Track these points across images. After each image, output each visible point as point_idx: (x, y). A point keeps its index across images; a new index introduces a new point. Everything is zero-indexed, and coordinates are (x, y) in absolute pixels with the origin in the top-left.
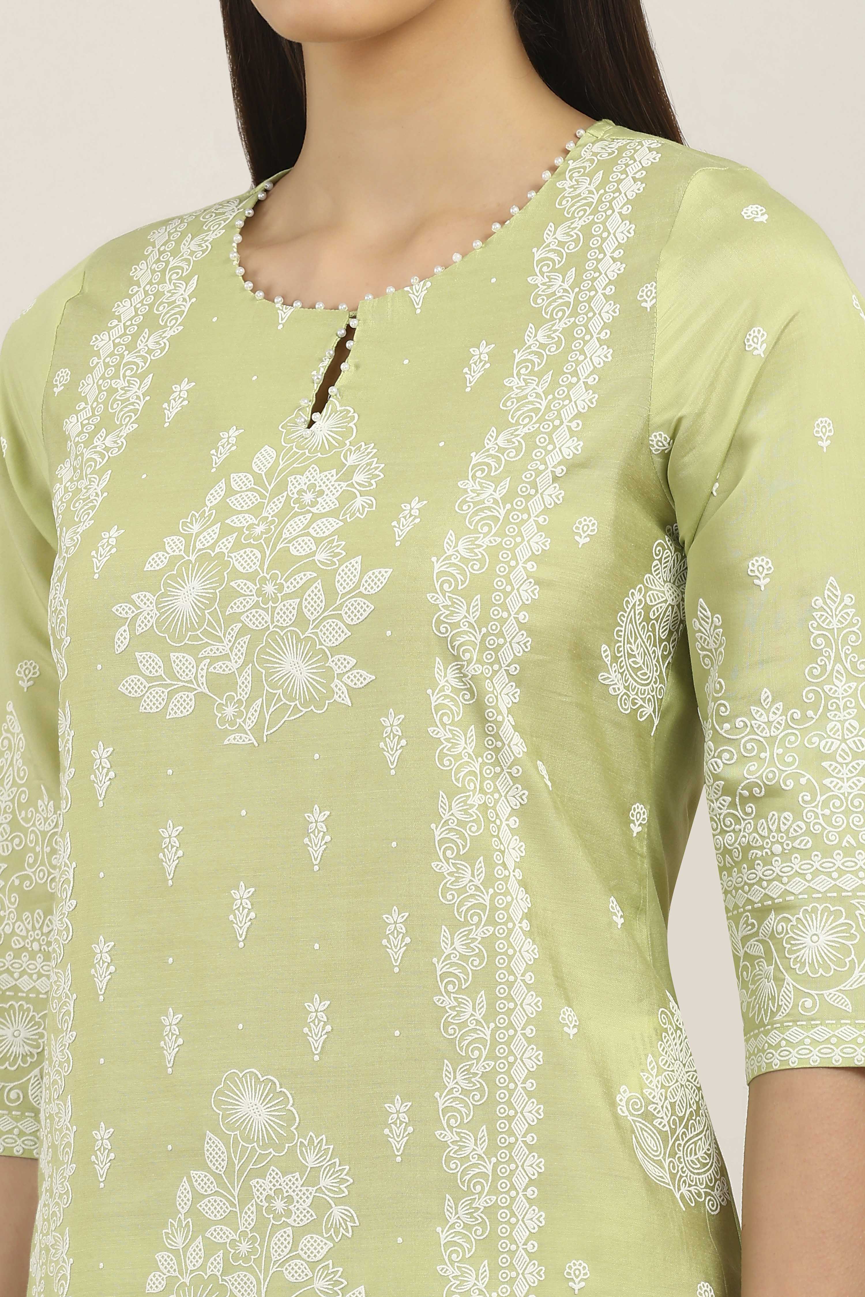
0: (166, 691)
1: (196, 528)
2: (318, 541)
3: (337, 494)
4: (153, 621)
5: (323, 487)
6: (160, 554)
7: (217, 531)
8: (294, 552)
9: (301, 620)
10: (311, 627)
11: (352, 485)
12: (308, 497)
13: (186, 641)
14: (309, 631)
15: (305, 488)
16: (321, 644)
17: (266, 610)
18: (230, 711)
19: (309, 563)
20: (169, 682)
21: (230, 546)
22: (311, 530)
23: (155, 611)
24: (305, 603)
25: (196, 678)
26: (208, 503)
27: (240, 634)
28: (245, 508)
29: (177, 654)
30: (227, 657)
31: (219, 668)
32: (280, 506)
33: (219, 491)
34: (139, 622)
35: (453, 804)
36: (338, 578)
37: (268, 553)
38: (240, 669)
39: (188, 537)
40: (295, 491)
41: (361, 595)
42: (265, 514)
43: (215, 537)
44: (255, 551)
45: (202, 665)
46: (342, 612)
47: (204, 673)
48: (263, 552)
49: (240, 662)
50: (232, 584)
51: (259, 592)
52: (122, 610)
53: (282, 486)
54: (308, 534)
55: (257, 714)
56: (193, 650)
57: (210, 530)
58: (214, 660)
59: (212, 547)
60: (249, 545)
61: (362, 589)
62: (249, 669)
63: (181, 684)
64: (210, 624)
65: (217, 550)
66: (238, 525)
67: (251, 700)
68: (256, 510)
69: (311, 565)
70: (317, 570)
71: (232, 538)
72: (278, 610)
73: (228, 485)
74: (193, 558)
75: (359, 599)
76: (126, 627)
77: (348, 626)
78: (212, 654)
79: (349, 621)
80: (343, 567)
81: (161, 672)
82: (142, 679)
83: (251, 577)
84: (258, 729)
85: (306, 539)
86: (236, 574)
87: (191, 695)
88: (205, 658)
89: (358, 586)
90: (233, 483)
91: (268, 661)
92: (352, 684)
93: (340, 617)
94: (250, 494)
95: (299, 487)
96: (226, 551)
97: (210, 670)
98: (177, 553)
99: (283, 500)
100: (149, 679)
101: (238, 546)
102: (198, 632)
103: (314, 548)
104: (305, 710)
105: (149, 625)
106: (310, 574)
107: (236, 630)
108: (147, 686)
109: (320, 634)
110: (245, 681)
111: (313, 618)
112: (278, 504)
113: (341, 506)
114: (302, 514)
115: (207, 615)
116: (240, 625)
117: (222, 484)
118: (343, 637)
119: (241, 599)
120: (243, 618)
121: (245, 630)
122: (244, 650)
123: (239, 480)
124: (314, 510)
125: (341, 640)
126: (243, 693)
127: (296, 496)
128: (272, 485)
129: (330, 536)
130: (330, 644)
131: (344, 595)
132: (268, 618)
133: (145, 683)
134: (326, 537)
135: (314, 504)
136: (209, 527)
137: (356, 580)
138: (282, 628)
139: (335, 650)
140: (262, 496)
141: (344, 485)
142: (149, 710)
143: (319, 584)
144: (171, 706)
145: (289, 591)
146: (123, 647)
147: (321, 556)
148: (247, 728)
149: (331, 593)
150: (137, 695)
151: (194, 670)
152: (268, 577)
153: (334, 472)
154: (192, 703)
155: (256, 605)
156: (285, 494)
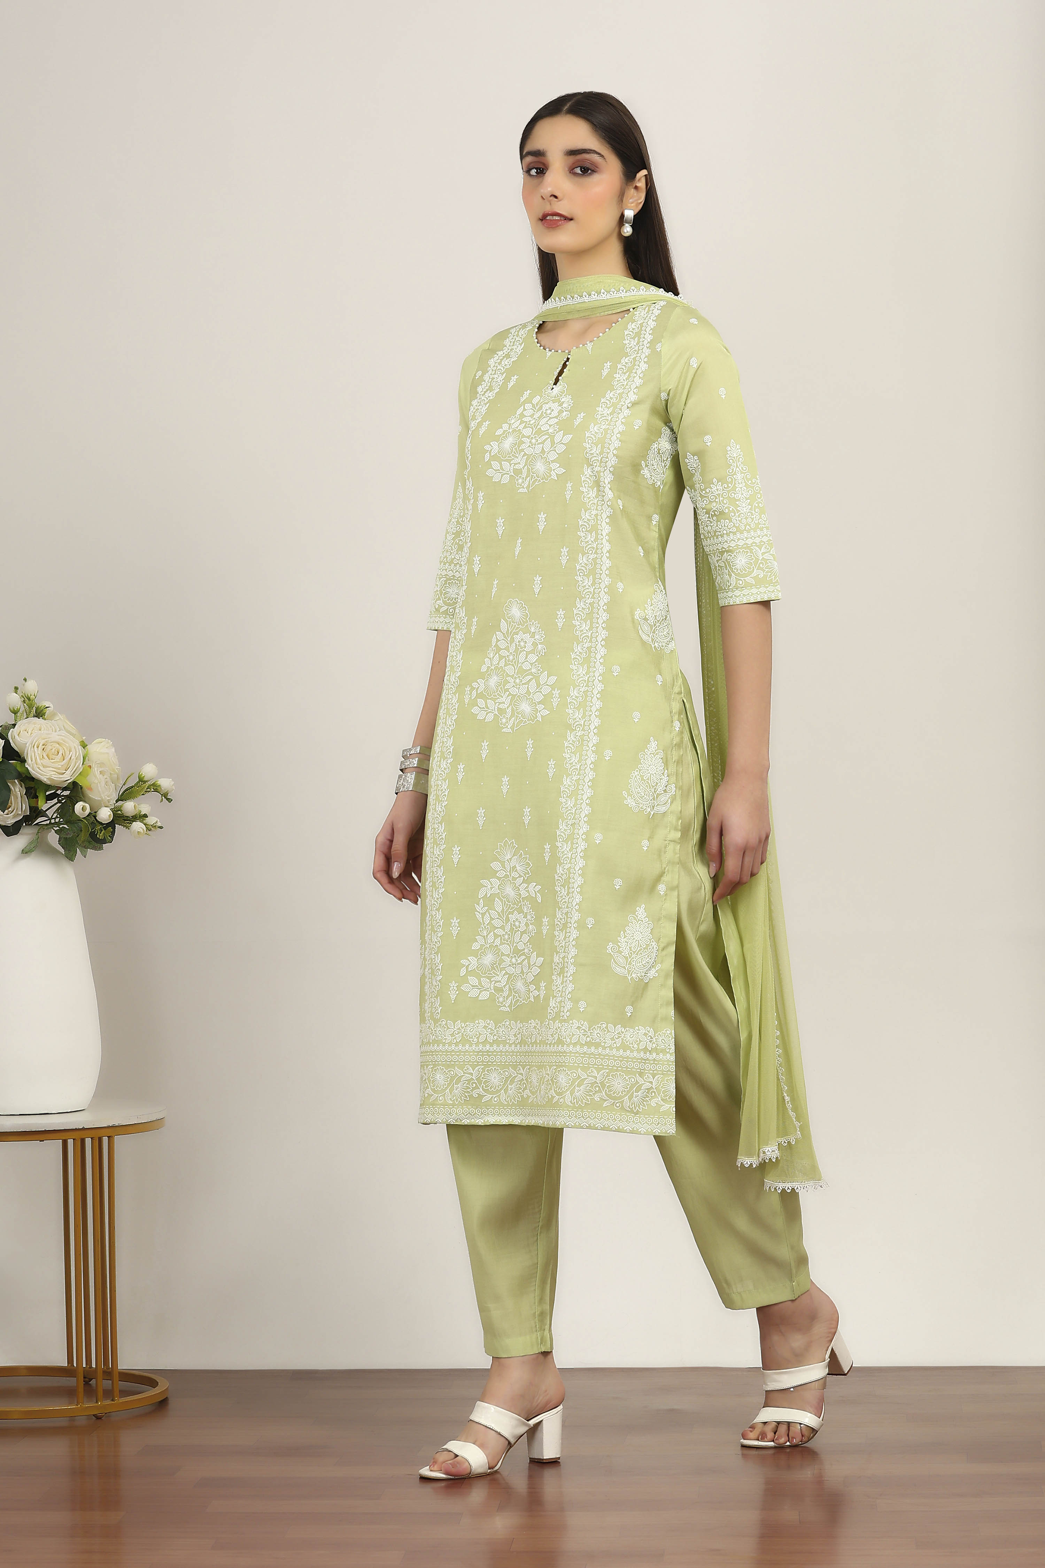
0: (502, 474)
1: (513, 421)
2: (550, 426)
3: (558, 411)
4: (497, 451)
5: (554, 408)
6: (501, 429)
7: (519, 422)
8: (543, 429)
9: (543, 451)
10: (546, 453)
11: (562, 408)
12: (549, 412)
13: (506, 458)
14: (546, 455)
15: (548, 408)
16: (548, 459)
17: (532, 448)
18: (520, 481)
19: (546, 432)
20: (501, 471)
21: (522, 427)
22: (548, 422)
23: (498, 448)
24: (544, 446)
25: (510, 470)
26: (518, 413)
27: (523, 456)
28: (529, 415)
29: (504, 462)
30: (519, 463)
31: (517, 467)
32: (540, 414)
33: (521, 409)
34: (492, 452)
35: (586, 514)
36: (555, 438)
37: (534, 429)
38: (523, 468)
39: (510, 424)
41: (562, 443)
42: (535, 417)
43: (519, 424)
44: (530, 429)
45: (512, 466)
46: (556, 449)
47: (512, 468)
48: (533, 429)
49: (523, 465)
50: (522, 439)
51: (530, 442)
52: (487, 447)
53: (541, 408)
54: (547, 424)
55: (528, 482)
56: (509, 461)
58: (515, 464)
59: (517, 428)
60: (529, 427)
61: (563, 441)
62: (526, 467)
63: (506, 472)
64: (514, 452)
65: (519, 428)
66: (526, 420)
67: (527, 477)
68: (532, 416)
69: (548, 434)
70: (550, 435)
71: (523, 425)
72: (536, 448)
73: (524, 408)
74: (511, 431)
75: (561, 445)
76: (488, 453)
77: (557, 453)
78: (515, 462)
80: (558, 434)
81: (499, 468)
82: (493, 470)
83: (529, 437)
84: (528, 486)
85: (546, 425)
86: (524, 436)
87: (508, 476)
88: (513, 463)
89: (561, 441)
90: (526, 407)
91: (532, 465)
92: (558, 473)
93: (555, 451)
94: (530, 411)
95: (546, 408)
96: (521, 429)
97: (514, 467)
98: (506, 429)
99: (541, 412)
100: (495, 470)
101: (525, 427)
102: (510, 455)
103: (549, 428)
104: (542, 481)
105: (496, 453)
106: (547, 436)
107: (522, 454)
108: (495, 473)
109: (549, 456)
110: (525, 471)
111: (547, 451)
113: (559, 415)
114: (546, 417)
115: (514, 449)
116: (524, 453)
117: (522, 407)
118: (556, 457)
119: (524, 444)
120: (525, 450)
121: (525, 454)
122: (524, 461)
123: (528, 406)
124: (550, 416)
126: (524, 476)
127: (545, 411)
128: (538, 408)
129: (555, 424)
130: (551, 459)
131: (557, 443)
132: (533, 451)
135: (550, 414)
136: (517, 421)
137: (561, 438)
138: (537, 454)
139: (553, 461)
140: (534, 411)
141: (560, 408)
142: (495, 481)
143: (549, 440)
144: (503, 479)
145: (540, 442)
146: (487, 460)
147: (551, 431)
148: (525, 487)
149: (553, 443)
150: (492, 475)
151: (509, 468)
152: (534, 437)
153: (557, 403)
154: (509, 478)
155: (529, 446)
156: (542, 410)
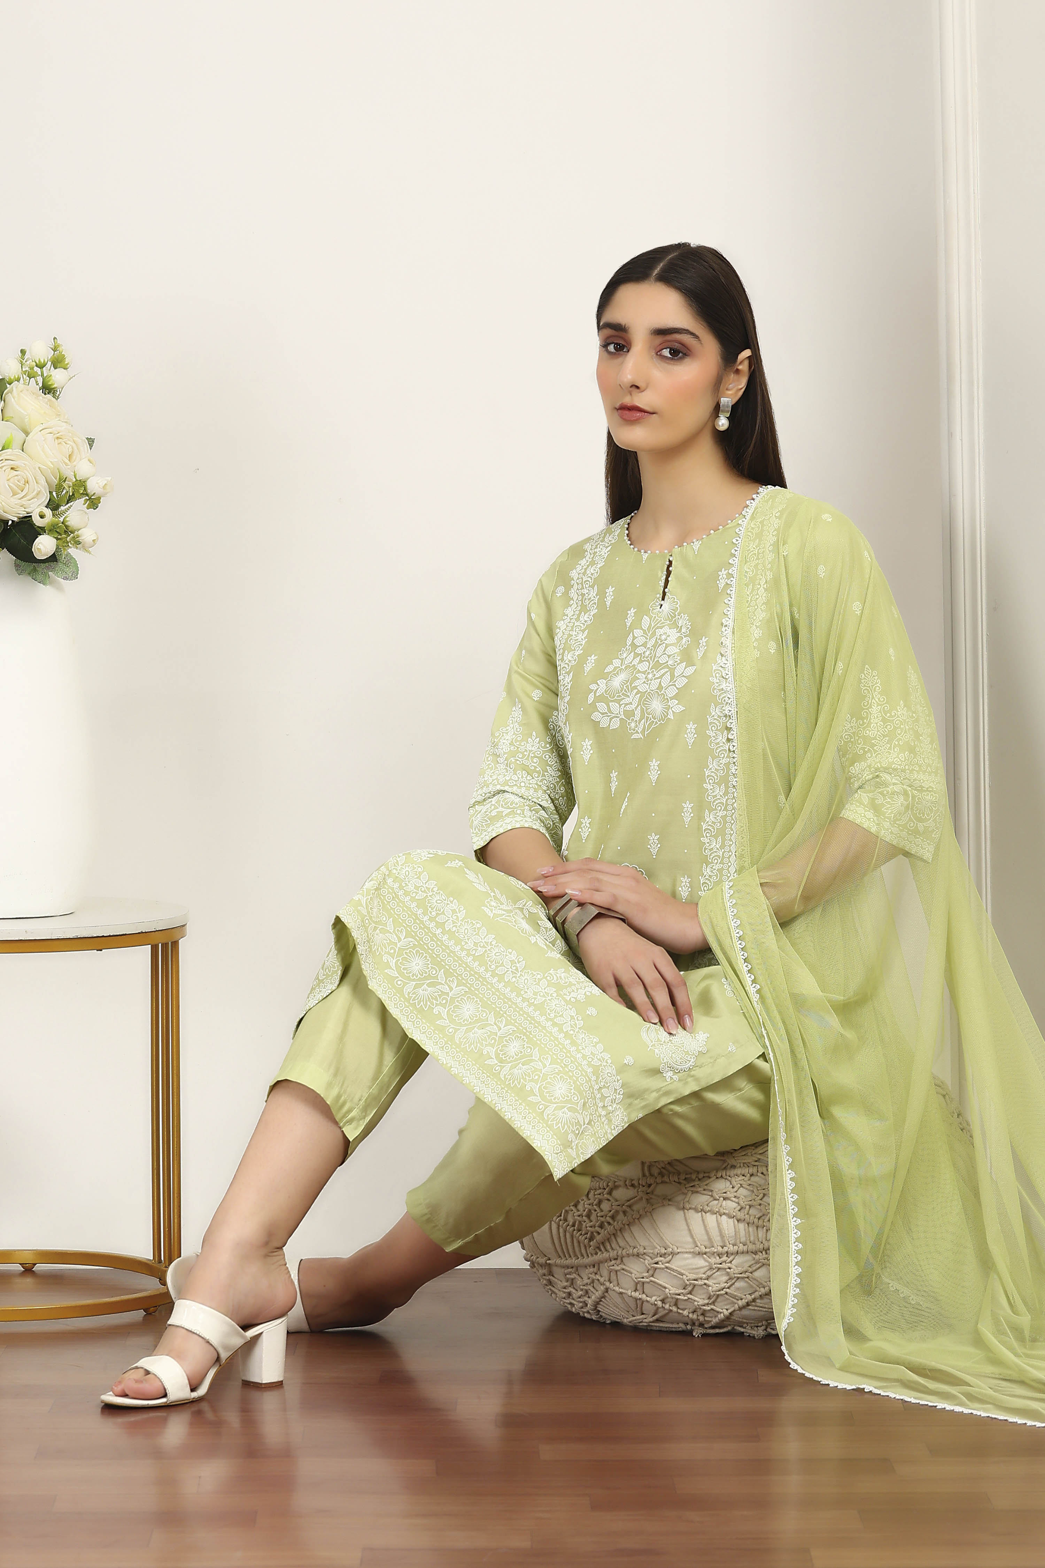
0: (609, 718)
1: (625, 655)
2: (669, 656)
3: (676, 638)
4: (604, 691)
5: (669, 633)
6: (611, 666)
7: (633, 656)
8: (661, 662)
9: (660, 687)
10: (664, 689)
11: (681, 633)
12: (663, 637)
13: (615, 698)
14: (663, 691)
15: (662, 634)
16: (667, 696)
17: (647, 684)
18: (633, 725)
20: (609, 714)
21: (638, 662)
22: (666, 652)
23: (605, 686)
24: (663, 681)
25: (619, 712)
26: (627, 644)
27: (636, 694)
28: (641, 644)
29: (612, 703)
30: (631, 703)
31: (628, 708)
32: (654, 642)
33: (631, 637)
34: (598, 691)
35: (714, 762)
36: (676, 670)
37: (651, 663)
38: (636, 709)
39: (622, 660)
40: (658, 635)
41: (683, 676)
42: (648, 646)
43: (632, 658)
44: (647, 663)
45: (621, 707)
46: (676, 683)
47: (622, 710)
48: (649, 663)
49: (636, 705)
50: (637, 675)
51: (646, 677)
52: (593, 687)
53: (654, 634)
54: (665, 654)
55: (642, 726)
56: (618, 702)
57: (630, 656)
58: (627, 704)
59: (631, 663)
60: (644, 661)
61: (684, 674)
62: (640, 708)
63: (614, 715)
64: (625, 690)
65: (633, 664)
66: (640, 653)
67: (640, 721)
68: (644, 645)
70: (668, 667)
71: (637, 658)
72: (652, 684)
73: (633, 634)
74: (623, 667)
75: (682, 678)
76: (593, 693)
77: (677, 688)
78: (625, 702)
79: (678, 687)
80: (678, 666)
81: (606, 711)
82: (599, 714)
83: (644, 673)
84: (643, 731)
85: (664, 655)
86: (639, 672)
87: (618, 719)
88: (623, 704)
89: (683, 673)
90: (635, 634)
91: (646, 704)
92: (675, 711)
93: (676, 685)
94: (641, 637)
95: (660, 634)
96: (636, 664)
97: (625, 709)
98: (617, 666)
99: (655, 640)
100: (602, 714)
101: (641, 661)
102: (620, 694)
103: (667, 659)
104: (659, 723)
105: (602, 692)
106: (665, 670)
107: (635, 692)
108: (602, 716)
109: (667, 692)
110: (638, 713)
111: (665, 686)
112: (653, 640)
113: (678, 643)
114: (662, 644)
115: (625, 687)
116: (637, 690)
117: (631, 635)
119: (639, 680)
120: (638, 687)
121: (639, 692)
122: (637, 700)
123: (638, 631)
124: (666, 642)
125: (674, 694)
126: (637, 717)
127: (659, 637)
128: (650, 633)
129: (674, 654)
130: (670, 696)
131: (677, 677)
132: (648, 687)
133: (601, 715)
134: (672, 655)
135: (666, 640)
136: (629, 654)
137: (682, 671)
138: (652, 691)
140: (647, 639)
141: (679, 634)
142: (603, 726)
143: (669, 673)
144: (611, 724)
145: (657, 676)
146: (591, 703)
147: (670, 663)
148: (639, 731)
149: (673, 676)
150: (598, 720)
151: (618, 709)
152: (650, 672)
153: (675, 628)
154: (619, 723)
155: (644, 682)
156: (655, 637)
